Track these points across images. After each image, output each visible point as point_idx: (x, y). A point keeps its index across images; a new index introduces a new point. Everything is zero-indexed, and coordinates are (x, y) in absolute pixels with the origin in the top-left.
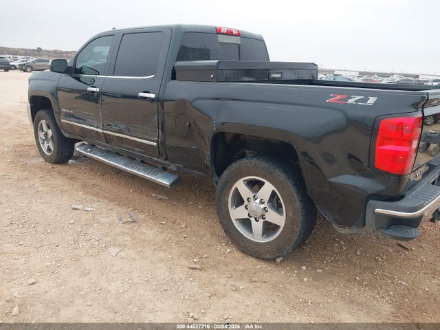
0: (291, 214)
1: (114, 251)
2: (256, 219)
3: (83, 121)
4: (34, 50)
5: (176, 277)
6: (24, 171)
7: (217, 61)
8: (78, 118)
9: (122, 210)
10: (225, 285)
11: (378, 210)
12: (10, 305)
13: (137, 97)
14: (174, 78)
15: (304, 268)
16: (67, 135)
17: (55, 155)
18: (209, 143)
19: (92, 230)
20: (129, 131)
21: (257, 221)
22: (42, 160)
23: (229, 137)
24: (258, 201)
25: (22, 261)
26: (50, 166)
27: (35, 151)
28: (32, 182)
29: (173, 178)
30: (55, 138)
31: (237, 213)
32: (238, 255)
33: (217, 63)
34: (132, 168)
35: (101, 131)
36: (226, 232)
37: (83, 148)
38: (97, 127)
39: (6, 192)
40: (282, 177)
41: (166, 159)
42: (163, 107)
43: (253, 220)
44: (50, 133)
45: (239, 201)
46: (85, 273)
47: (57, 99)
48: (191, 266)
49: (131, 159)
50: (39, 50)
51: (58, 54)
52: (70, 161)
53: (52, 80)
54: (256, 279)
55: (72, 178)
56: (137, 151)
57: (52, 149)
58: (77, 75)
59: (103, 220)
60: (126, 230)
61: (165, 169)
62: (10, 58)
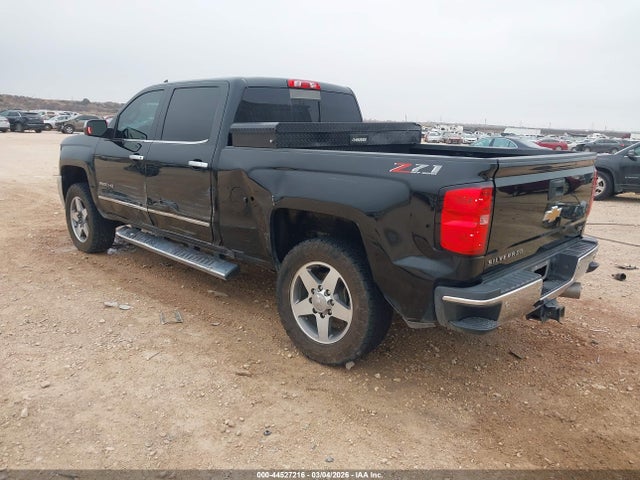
0: (357, 306)
1: (148, 354)
2: (321, 314)
3: (125, 197)
4: (78, 103)
5: (218, 384)
6: (50, 262)
7: (276, 123)
8: (120, 194)
9: (167, 309)
10: (276, 393)
11: (446, 298)
12: (18, 407)
13: (186, 167)
14: (230, 143)
15: (378, 375)
16: (105, 216)
17: (91, 241)
18: (267, 221)
19: (125, 331)
20: (177, 208)
21: (322, 317)
22: (74, 248)
23: (293, 215)
24: (323, 292)
25: (38, 363)
26: (84, 256)
27: (66, 238)
28: (59, 276)
29: (230, 268)
30: (91, 221)
31: (300, 309)
32: (301, 360)
33: (277, 126)
34: (182, 256)
35: (145, 209)
36: (288, 332)
37: (125, 232)
38: (141, 205)
39: (25, 287)
40: (348, 261)
41: (221, 244)
42: (217, 179)
43: (318, 316)
44: (85, 213)
45: (303, 293)
46: (109, 377)
47: (93, 169)
48: (238, 372)
49: (182, 245)
50: (86, 102)
51: (111, 107)
52: (111, 250)
53: (89, 146)
54: (316, 387)
55: (111, 271)
56: (188, 234)
57: (87, 234)
58: (119, 140)
59: (140, 320)
60: (167, 331)
61: (222, 257)
62: (44, 113)
